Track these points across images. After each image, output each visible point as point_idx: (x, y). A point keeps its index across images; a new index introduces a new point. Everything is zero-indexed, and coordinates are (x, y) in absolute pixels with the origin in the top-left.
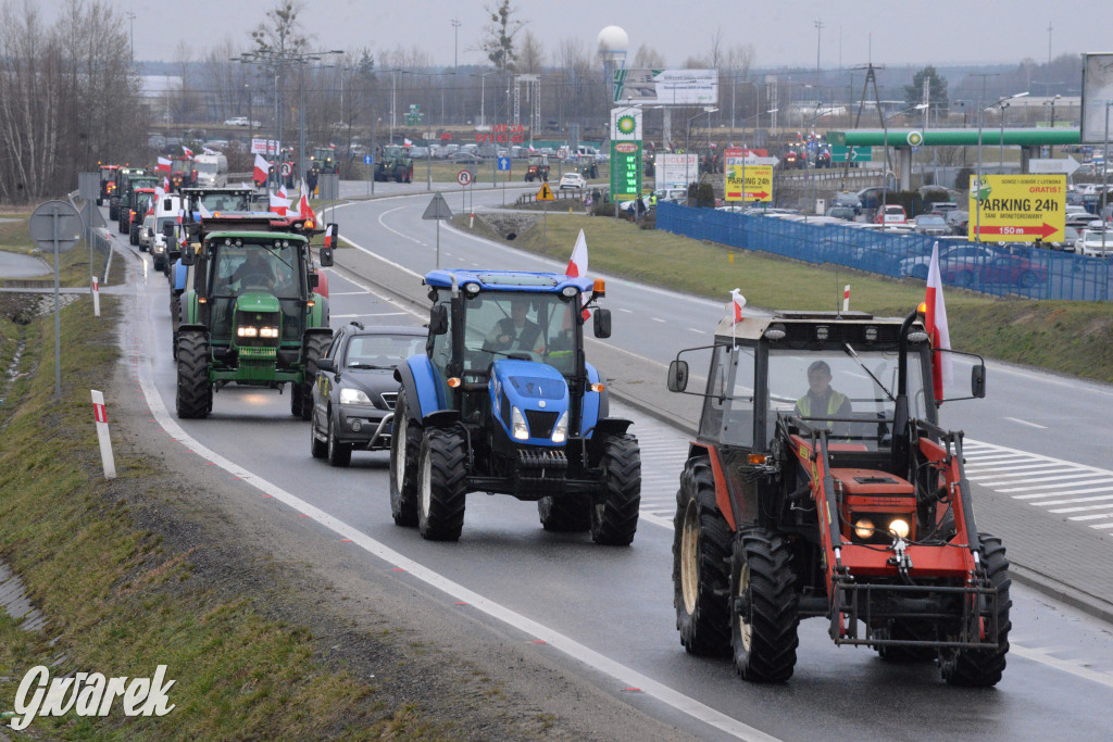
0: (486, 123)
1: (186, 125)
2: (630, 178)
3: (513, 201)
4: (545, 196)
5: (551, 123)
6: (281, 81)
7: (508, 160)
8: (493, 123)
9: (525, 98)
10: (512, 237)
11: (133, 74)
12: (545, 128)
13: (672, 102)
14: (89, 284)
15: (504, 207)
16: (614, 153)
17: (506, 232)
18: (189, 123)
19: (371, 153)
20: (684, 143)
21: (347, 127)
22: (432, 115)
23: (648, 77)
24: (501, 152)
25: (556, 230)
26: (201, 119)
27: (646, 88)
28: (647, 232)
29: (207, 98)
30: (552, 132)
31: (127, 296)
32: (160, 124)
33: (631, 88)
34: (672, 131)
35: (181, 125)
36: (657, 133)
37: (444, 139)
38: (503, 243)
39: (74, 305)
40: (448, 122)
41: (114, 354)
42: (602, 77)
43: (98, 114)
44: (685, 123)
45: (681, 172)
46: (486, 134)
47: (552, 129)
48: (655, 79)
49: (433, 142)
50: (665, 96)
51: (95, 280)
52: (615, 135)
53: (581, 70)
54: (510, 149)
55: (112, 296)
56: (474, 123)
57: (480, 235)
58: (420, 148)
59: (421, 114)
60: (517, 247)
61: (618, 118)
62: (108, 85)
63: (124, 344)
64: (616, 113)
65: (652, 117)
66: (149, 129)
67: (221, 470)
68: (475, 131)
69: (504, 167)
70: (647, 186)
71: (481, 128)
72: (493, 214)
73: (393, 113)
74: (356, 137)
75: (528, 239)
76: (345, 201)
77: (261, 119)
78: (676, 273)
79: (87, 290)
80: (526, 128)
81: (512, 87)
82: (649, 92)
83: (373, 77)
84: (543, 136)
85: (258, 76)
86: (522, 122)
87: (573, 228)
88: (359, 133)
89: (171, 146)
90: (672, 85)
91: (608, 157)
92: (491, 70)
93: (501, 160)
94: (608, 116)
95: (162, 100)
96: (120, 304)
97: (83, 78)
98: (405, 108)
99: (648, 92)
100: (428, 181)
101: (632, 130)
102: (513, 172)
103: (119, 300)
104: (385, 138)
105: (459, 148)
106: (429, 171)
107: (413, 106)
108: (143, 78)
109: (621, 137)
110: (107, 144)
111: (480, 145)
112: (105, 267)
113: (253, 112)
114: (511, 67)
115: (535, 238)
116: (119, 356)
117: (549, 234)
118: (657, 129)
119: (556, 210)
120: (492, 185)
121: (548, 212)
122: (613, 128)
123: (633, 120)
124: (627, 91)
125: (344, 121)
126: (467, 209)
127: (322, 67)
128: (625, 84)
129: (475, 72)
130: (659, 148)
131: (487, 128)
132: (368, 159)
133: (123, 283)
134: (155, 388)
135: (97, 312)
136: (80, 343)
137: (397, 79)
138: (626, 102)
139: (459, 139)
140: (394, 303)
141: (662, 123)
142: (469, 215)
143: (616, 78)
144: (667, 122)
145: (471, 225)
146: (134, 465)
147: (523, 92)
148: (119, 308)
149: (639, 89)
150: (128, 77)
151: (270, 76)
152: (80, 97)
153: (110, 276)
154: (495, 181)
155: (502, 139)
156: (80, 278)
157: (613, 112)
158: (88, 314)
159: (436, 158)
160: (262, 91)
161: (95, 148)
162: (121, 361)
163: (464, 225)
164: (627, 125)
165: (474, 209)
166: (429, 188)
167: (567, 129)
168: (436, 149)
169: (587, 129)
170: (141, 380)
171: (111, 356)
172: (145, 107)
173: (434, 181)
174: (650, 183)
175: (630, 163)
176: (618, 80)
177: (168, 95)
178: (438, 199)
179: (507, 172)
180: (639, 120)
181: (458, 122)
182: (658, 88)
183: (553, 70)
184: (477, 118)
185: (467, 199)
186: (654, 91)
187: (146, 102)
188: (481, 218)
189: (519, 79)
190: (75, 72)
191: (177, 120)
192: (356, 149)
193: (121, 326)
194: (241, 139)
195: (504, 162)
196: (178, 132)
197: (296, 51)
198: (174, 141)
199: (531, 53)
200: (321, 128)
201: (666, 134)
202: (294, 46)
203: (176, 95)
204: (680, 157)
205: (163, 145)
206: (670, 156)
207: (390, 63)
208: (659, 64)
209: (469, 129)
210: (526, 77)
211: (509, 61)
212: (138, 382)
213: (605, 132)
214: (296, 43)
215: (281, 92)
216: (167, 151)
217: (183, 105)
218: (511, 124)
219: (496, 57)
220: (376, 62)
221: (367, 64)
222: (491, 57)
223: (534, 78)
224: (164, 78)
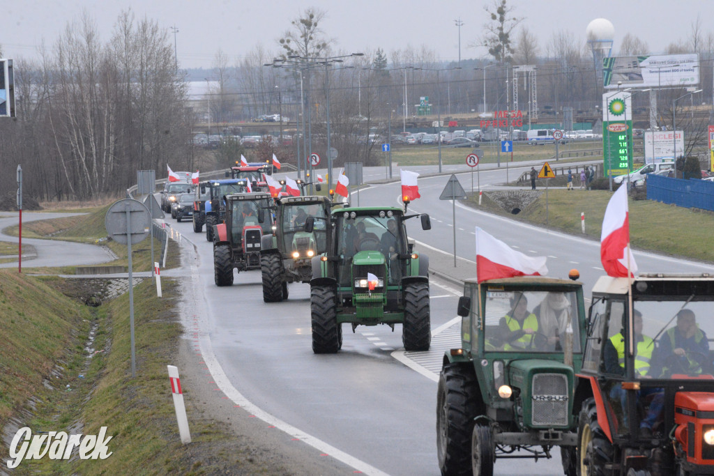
0: (488, 111)
1: (226, 124)
2: (622, 155)
3: (516, 179)
4: (546, 174)
5: (547, 107)
6: (306, 82)
7: (510, 143)
8: (494, 110)
9: (523, 86)
10: (516, 211)
11: (177, 81)
12: (541, 112)
13: (658, 85)
14: (150, 268)
15: (507, 184)
16: (606, 132)
17: (511, 207)
18: (228, 122)
19: (388, 142)
20: (670, 120)
21: (366, 119)
22: (439, 104)
23: (634, 63)
24: (503, 136)
25: (555, 203)
26: (238, 117)
27: (632, 73)
28: (639, 202)
29: (241, 99)
30: (548, 116)
31: (183, 278)
32: (202, 124)
33: (619, 74)
34: (658, 110)
35: (221, 124)
36: (643, 113)
37: (452, 126)
38: (510, 218)
39: (138, 287)
40: (454, 112)
41: (177, 331)
42: (592, 66)
43: (149, 116)
44: (671, 103)
45: (668, 148)
46: (489, 120)
47: (548, 113)
48: (642, 64)
49: (441, 128)
50: (651, 79)
51: (157, 265)
52: (607, 116)
53: (572, 58)
54: (511, 133)
55: (171, 278)
56: (477, 111)
57: (488, 211)
58: (430, 135)
59: (430, 105)
60: (522, 220)
61: (609, 101)
62: (157, 92)
63: (185, 321)
64: (607, 97)
65: (639, 99)
66: (194, 128)
67: (281, 431)
68: (479, 117)
69: (507, 149)
70: (637, 161)
71: (484, 115)
72: (498, 192)
73: (405, 104)
74: (374, 128)
75: (531, 213)
76: (367, 185)
77: (289, 115)
78: (669, 239)
79: (149, 274)
80: (524, 113)
81: (511, 78)
83: (386, 74)
84: (540, 120)
85: (286, 78)
86: (521, 108)
87: (571, 201)
88: (376, 124)
89: (214, 143)
90: (657, 70)
91: (601, 136)
92: (491, 63)
93: (504, 143)
94: (601, 99)
95: (203, 103)
96: (178, 285)
97: (136, 86)
98: (414, 100)
99: (635, 76)
100: (439, 164)
101: (623, 111)
102: (514, 153)
103: (176, 281)
104: (399, 128)
105: (465, 135)
106: (440, 155)
107: (422, 98)
108: (188, 84)
109: (612, 118)
110: (158, 145)
111: (484, 130)
112: (163, 253)
113: (283, 109)
114: (509, 59)
115: (538, 211)
116: (182, 332)
117: (551, 208)
118: (645, 110)
119: (555, 186)
120: (495, 165)
121: (549, 188)
122: (605, 110)
123: (623, 102)
124: (616, 76)
125: (362, 114)
126: (476, 188)
127: (342, 68)
128: (614, 71)
129: (478, 65)
130: (646, 125)
131: (490, 115)
132: (386, 146)
133: (179, 266)
134: (215, 359)
135: (159, 293)
136: (147, 321)
137: (408, 74)
138: (616, 86)
139: (464, 125)
141: (648, 104)
142: (478, 193)
143: (605, 65)
144: (653, 102)
145: (480, 202)
146: (206, 430)
147: (521, 82)
148: (178, 288)
149: (626, 74)
150: (175, 84)
151: (296, 77)
152: (133, 103)
153: (168, 260)
154: (498, 162)
155: (503, 124)
156: (141, 263)
157: (605, 96)
158: (151, 295)
159: (444, 142)
160: (289, 91)
161: (147, 148)
162: (184, 337)
163: (473, 202)
164: (617, 107)
165: (482, 188)
166: (440, 171)
167: (561, 113)
168: (444, 135)
169: (581, 112)
170: (203, 353)
171: (175, 332)
172: (190, 109)
173: (444, 164)
174: (640, 158)
175: (622, 141)
176: (607, 67)
177: (209, 98)
178: (453, 182)
179: (510, 153)
180: (629, 103)
181: (464, 111)
182: (644, 72)
183: (547, 61)
184: (480, 106)
185: (475, 179)
186: (641, 76)
187: (191, 105)
188: (488, 195)
189: (517, 70)
190: (129, 81)
191: (216, 119)
192: (375, 138)
193: (181, 305)
194: (273, 133)
195: (507, 145)
196: (218, 130)
197: (318, 54)
198: (215, 138)
199: (526, 45)
200: (343, 121)
201: (654, 114)
202: (317, 50)
203: (216, 97)
204: (667, 133)
205: (206, 142)
206: (658, 133)
207: (402, 60)
208: (644, 51)
209: (473, 116)
210: (524, 68)
211: (508, 54)
212: (200, 355)
213: (595, 114)
214: (318, 47)
215: (305, 90)
216: (209, 147)
217: (222, 106)
218: (511, 110)
219: (495, 51)
220: (389, 62)
221: (380, 63)
222: (491, 52)
223: (530, 68)
224: (206, 82)
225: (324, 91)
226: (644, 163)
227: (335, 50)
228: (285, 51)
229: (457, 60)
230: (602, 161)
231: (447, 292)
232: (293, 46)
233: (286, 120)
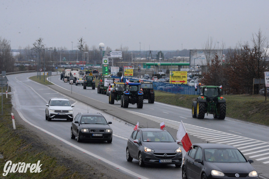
0: (78, 61)
5: (91, 61)
6: (39, 53)
8: (80, 61)
9: (86, 56)
11: (11, 52)
12: (89, 62)
13: (114, 57)
16: (103, 67)
19: (57, 67)
20: (116, 65)
21: (52, 62)
22: (68, 59)
23: (109, 52)
26: (24, 60)
29: (24, 56)
31: (12, 94)
32: (16, 61)
35: (20, 61)
36: (111, 63)
37: (70, 64)
40: (71, 61)
42: (100, 52)
43: (4, 59)
44: (116, 61)
45: (116, 70)
46: (79, 63)
48: (110, 53)
49: (68, 64)
50: (112, 56)
51: (6, 91)
52: (103, 63)
53: (96, 51)
55: (9, 94)
56: (76, 61)
58: (66, 66)
59: (66, 59)
62: (6, 54)
63: (13, 103)
65: (110, 59)
66: (14, 62)
67: (36, 128)
69: (82, 69)
70: (109, 73)
71: (77, 62)
73: (60, 59)
74: (54, 64)
76: (52, 76)
77: (35, 60)
80: (86, 62)
81: (83, 54)
82: (109, 55)
83: (56, 52)
85: (34, 52)
86: (85, 61)
89: (18, 65)
90: (114, 54)
92: (79, 51)
94: (102, 60)
98: (62, 58)
101: (107, 62)
104: (59, 64)
105: (73, 66)
107: (64, 58)
108: (13, 53)
109: (104, 64)
111: (77, 65)
112: (7, 89)
114: (83, 50)
116: (12, 106)
122: (103, 62)
123: (107, 61)
124: (105, 55)
125: (51, 60)
129: (76, 51)
130: (111, 65)
131: (79, 62)
133: (11, 92)
134: (20, 112)
135: (7, 97)
136: (4, 103)
137: (61, 52)
138: (105, 57)
139: (73, 64)
140: (64, 95)
143: (103, 53)
144: (113, 61)
146: (19, 127)
148: (11, 96)
149: (107, 55)
151: (37, 52)
155: (81, 64)
157: (103, 59)
158: (5, 98)
160: (35, 55)
164: (106, 61)
167: (94, 62)
168: (69, 66)
169: (98, 62)
175: (106, 69)
177: (17, 56)
178: (72, 76)
180: (108, 61)
181: (73, 61)
182: (111, 54)
183: (91, 51)
184: (76, 60)
187: (13, 57)
192: (54, 66)
193: (12, 100)
194: (31, 64)
196: (19, 63)
197: (42, 47)
198: (19, 64)
199: (86, 48)
200: (47, 62)
201: (113, 63)
202: (41, 47)
203: (19, 56)
204: (116, 67)
205: (16, 65)
206: (114, 67)
207: (60, 49)
208: (111, 50)
209: (75, 62)
210: (86, 52)
211: (82, 49)
212: (17, 111)
213: (101, 63)
214: (42, 46)
215: (39, 55)
216: (17, 66)
217: (20, 58)
218: (83, 61)
219: (80, 49)
220: (57, 50)
221: (55, 50)
222: (79, 49)
223: (87, 53)
224: (17, 53)
225: (43, 55)
226: (111, 73)
227: (45, 47)
228: (35, 46)
229: (72, 50)
230: (102, 73)
231: (70, 99)
232: (36, 45)
233: (34, 61)
